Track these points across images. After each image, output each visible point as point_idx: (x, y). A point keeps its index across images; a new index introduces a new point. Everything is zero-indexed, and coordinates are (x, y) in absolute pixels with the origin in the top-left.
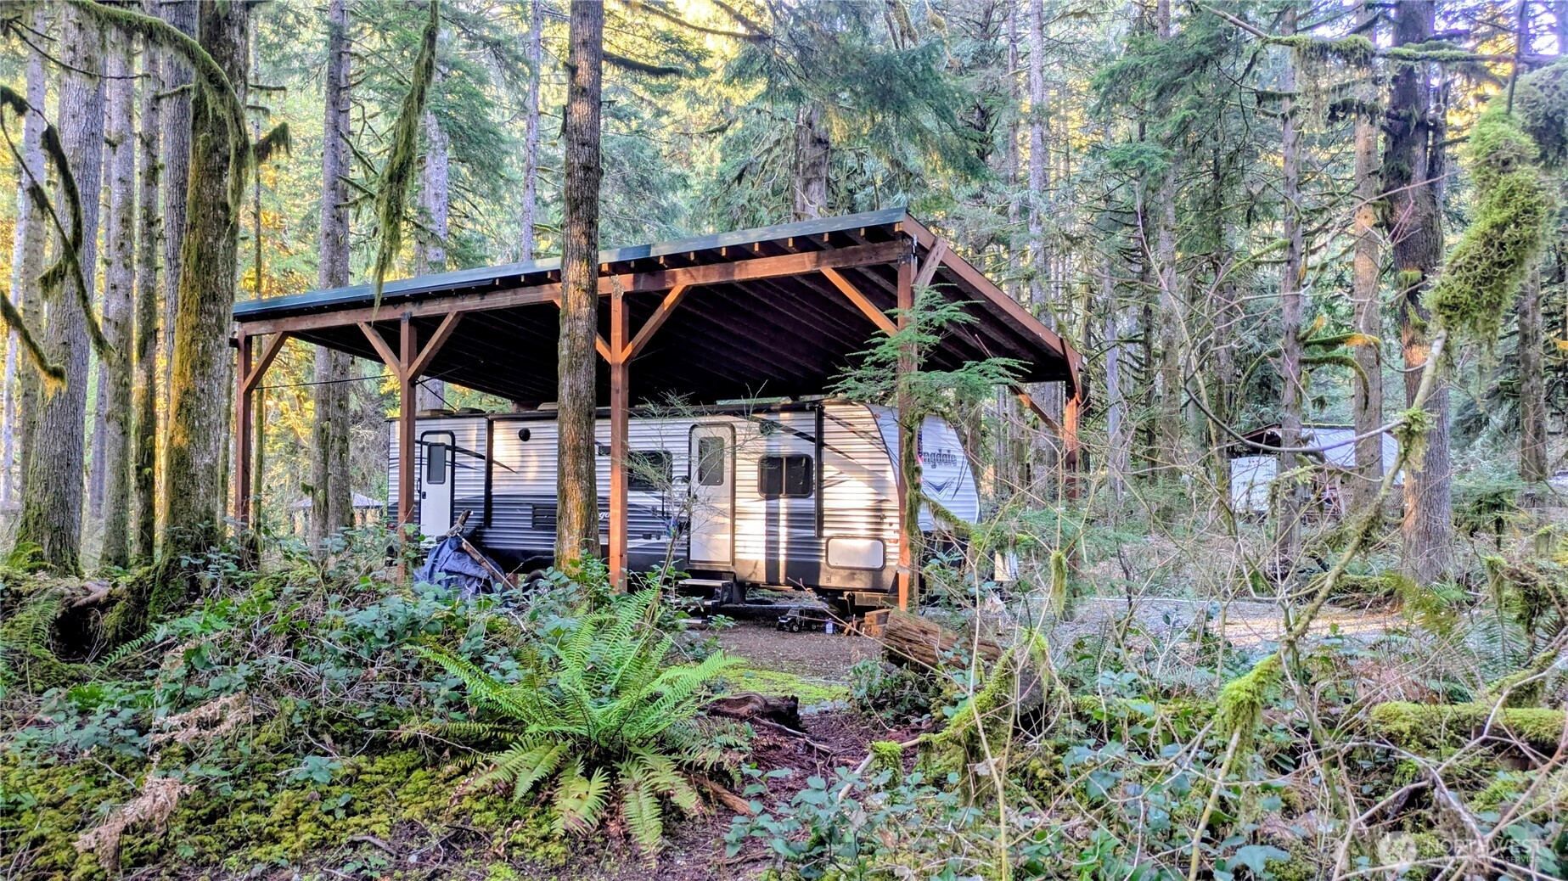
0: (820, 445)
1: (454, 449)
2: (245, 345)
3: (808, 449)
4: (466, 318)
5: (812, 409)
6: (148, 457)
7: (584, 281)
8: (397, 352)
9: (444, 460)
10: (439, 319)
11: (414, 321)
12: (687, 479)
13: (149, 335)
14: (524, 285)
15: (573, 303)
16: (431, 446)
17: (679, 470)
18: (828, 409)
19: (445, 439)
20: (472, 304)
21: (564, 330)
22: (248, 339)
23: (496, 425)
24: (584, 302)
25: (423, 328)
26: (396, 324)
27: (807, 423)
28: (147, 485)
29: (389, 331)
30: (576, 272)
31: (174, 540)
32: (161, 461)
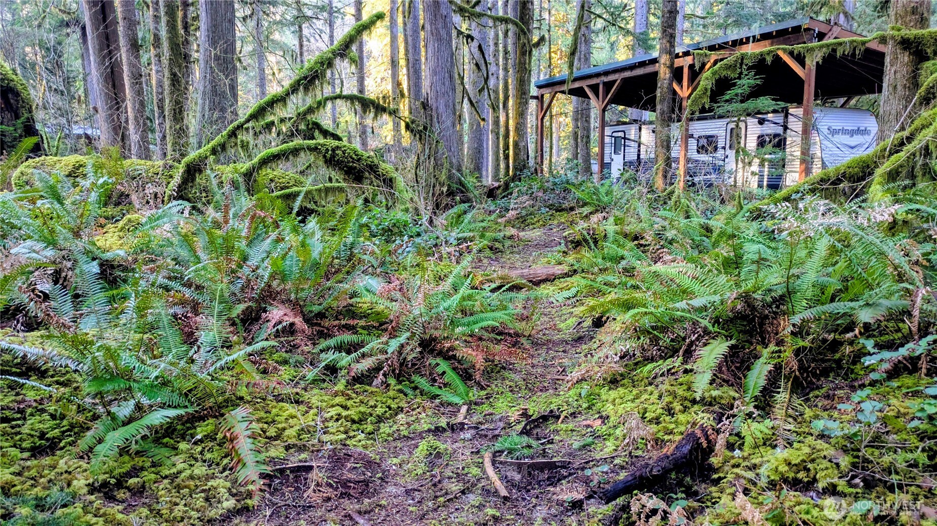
0: (786, 128)
1: (625, 138)
2: (540, 99)
3: (780, 130)
4: (625, 80)
5: (782, 111)
6: (507, 147)
7: (668, 63)
8: (598, 97)
9: (620, 143)
10: (615, 81)
11: (605, 84)
12: (724, 148)
13: (506, 98)
14: (648, 64)
15: (664, 73)
16: (615, 138)
17: (721, 144)
18: (791, 111)
19: (621, 134)
20: (627, 74)
21: (659, 85)
22: (542, 96)
23: (643, 127)
24: (667, 72)
25: (608, 86)
26: (598, 85)
27: (779, 118)
28: (507, 157)
29: (595, 88)
30: (665, 59)
31: (515, 168)
32: (511, 148)
